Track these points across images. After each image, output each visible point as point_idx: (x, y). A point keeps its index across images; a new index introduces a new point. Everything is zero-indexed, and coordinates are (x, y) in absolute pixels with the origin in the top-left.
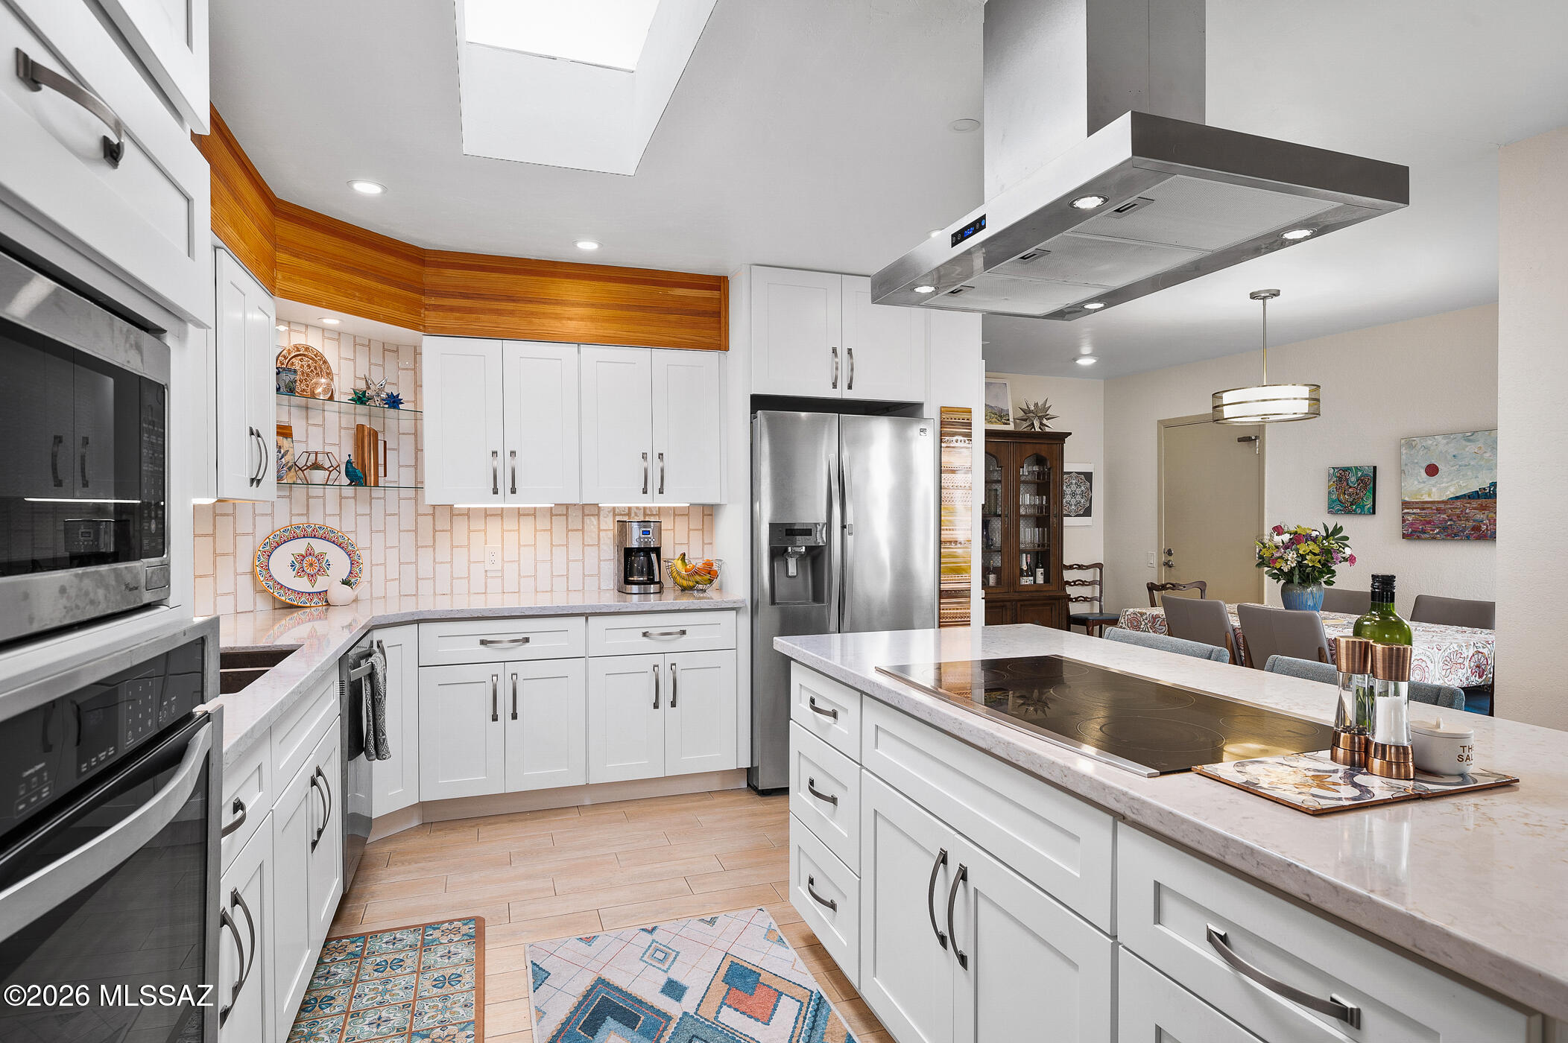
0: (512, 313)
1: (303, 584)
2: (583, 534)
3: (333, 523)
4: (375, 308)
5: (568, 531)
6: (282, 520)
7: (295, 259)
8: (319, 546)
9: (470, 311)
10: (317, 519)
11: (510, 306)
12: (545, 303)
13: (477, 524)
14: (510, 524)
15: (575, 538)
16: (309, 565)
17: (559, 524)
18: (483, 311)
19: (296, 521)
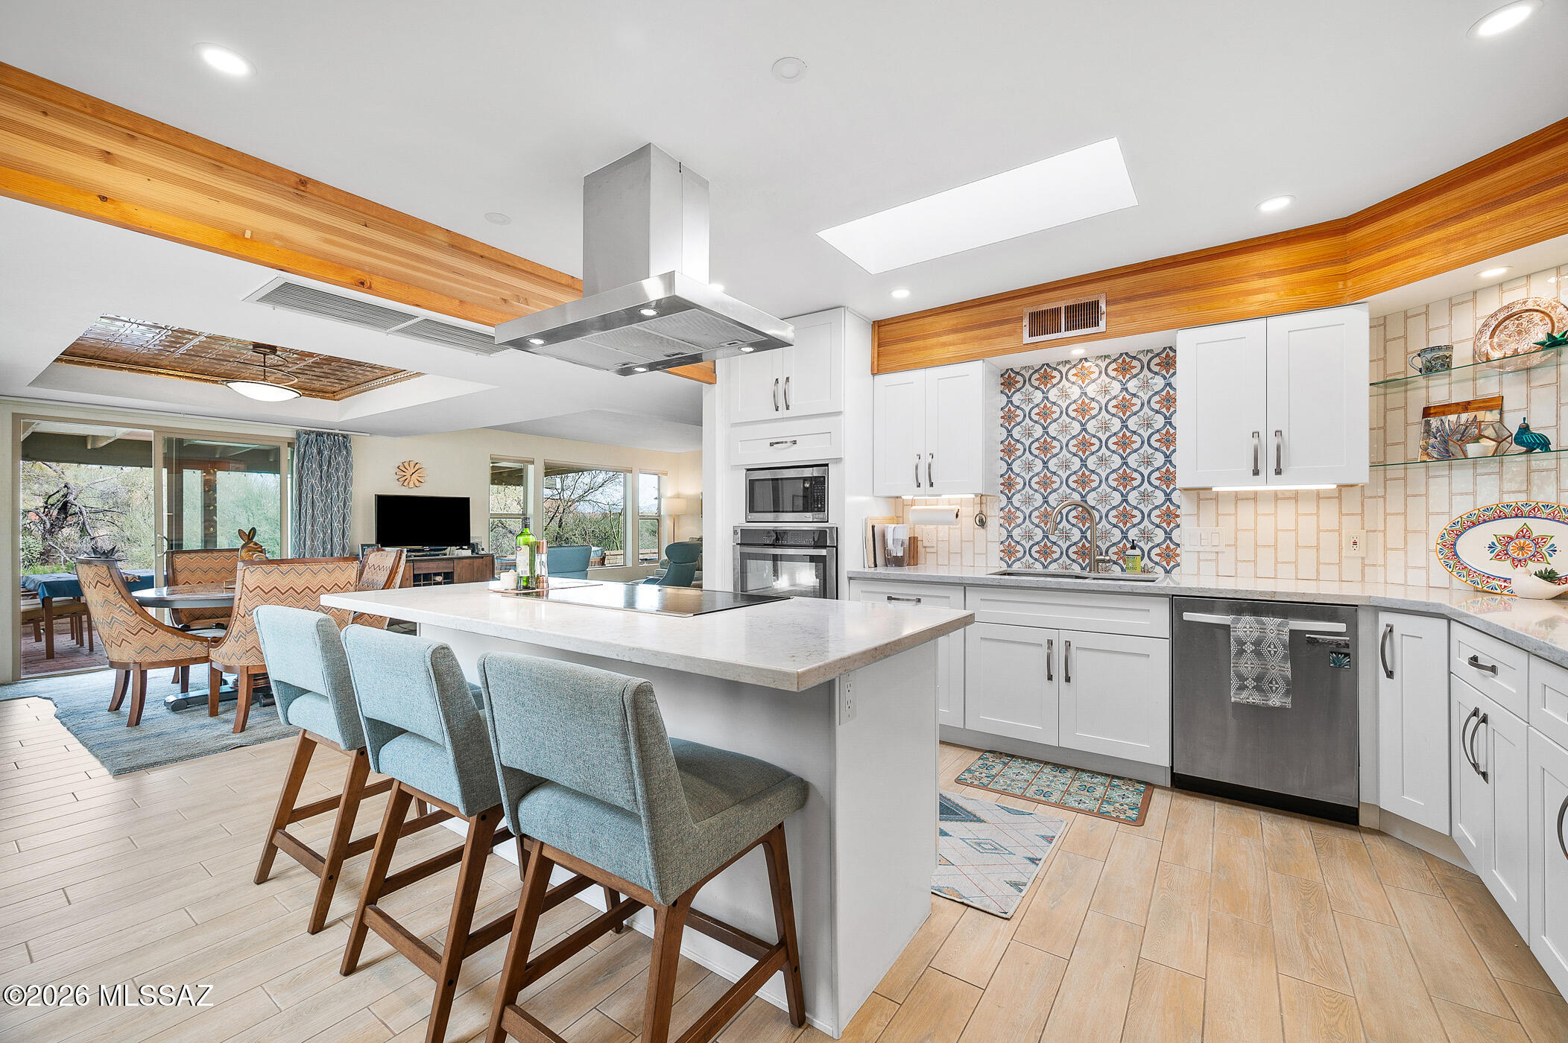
6: (1489, 499)
16: (1521, 549)
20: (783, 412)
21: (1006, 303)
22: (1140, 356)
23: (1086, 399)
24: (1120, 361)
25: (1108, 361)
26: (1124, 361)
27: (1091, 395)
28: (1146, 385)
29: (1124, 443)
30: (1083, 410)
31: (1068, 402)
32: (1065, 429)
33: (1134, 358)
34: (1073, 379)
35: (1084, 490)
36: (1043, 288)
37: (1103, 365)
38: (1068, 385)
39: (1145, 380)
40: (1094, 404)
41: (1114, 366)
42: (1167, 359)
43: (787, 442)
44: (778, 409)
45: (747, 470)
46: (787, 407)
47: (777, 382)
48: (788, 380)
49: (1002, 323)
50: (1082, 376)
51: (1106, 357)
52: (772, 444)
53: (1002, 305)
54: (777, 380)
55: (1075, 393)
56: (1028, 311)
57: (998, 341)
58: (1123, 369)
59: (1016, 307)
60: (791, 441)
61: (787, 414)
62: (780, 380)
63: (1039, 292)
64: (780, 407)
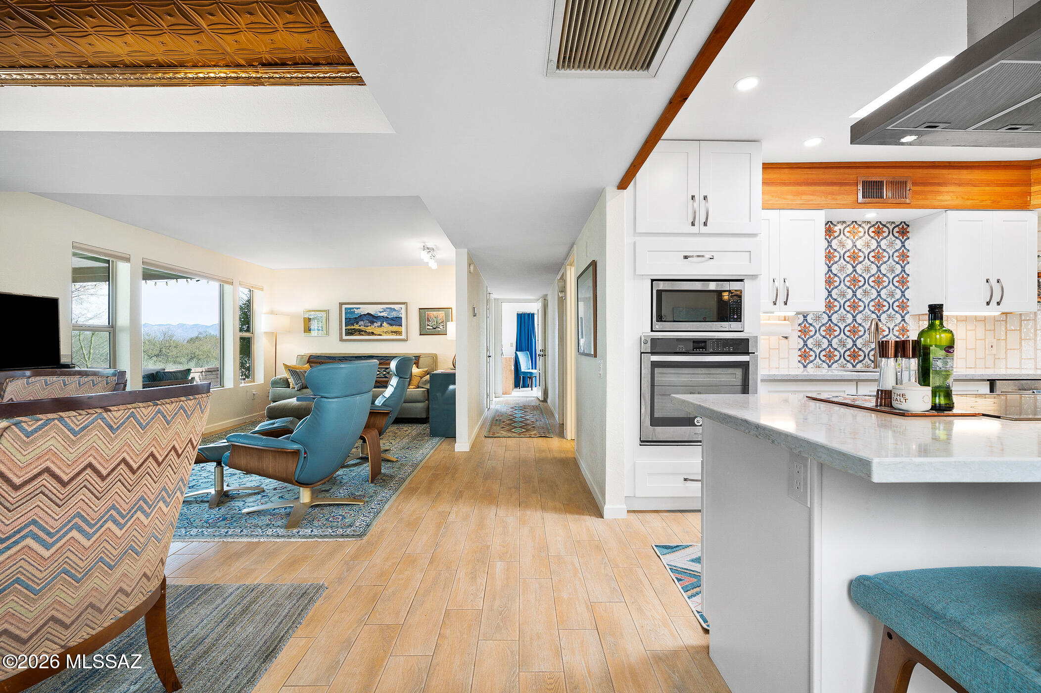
20: (699, 228)
21: (844, 170)
22: (888, 225)
23: (831, 250)
24: (876, 226)
25: (869, 225)
26: (879, 227)
27: (859, 247)
28: (891, 244)
29: (878, 282)
30: (854, 257)
31: (845, 250)
32: (842, 269)
33: (885, 226)
34: (848, 234)
35: (854, 312)
36: (872, 165)
37: (867, 228)
38: (844, 238)
39: (891, 241)
40: (860, 254)
41: (872, 229)
42: (903, 230)
43: (703, 256)
44: (693, 224)
45: (653, 280)
46: (705, 224)
47: (692, 199)
48: (705, 198)
49: (841, 184)
50: (853, 233)
51: (869, 222)
52: (686, 257)
53: (842, 171)
54: (693, 197)
55: (849, 244)
56: (861, 179)
57: (839, 197)
58: (878, 232)
59: (851, 175)
60: (708, 256)
61: (704, 230)
62: (697, 198)
63: (868, 167)
64: (696, 223)
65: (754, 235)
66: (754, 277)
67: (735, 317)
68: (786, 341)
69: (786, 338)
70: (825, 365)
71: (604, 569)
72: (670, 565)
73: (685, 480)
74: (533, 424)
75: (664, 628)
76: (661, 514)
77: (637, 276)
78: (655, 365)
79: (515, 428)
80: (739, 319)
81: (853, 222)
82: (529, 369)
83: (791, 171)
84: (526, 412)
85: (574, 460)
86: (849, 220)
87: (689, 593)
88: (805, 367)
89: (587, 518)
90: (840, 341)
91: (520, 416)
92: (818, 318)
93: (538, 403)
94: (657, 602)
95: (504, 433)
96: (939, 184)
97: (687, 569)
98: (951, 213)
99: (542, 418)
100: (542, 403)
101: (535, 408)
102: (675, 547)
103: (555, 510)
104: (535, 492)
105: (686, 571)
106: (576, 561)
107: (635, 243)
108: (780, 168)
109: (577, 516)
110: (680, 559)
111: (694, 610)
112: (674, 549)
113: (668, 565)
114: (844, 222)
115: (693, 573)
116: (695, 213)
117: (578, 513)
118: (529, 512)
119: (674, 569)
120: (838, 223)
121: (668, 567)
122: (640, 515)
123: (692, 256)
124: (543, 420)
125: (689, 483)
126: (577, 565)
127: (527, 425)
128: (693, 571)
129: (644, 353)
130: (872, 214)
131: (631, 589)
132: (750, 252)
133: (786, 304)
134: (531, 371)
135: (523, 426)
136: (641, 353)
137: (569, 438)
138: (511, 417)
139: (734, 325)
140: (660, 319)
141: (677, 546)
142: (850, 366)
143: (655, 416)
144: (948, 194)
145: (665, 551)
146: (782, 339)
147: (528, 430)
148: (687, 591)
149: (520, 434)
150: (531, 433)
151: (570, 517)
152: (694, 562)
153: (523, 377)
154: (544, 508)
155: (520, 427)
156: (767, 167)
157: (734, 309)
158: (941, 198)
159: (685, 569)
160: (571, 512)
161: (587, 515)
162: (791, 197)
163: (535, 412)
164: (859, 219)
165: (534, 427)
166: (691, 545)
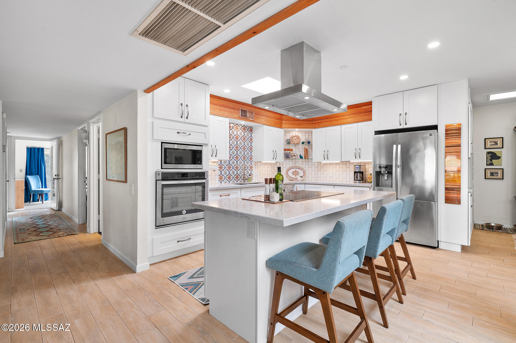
0: (327, 121)
1: (294, 177)
2: (350, 169)
3: (301, 166)
4: (301, 126)
5: (346, 167)
6: (291, 165)
7: (286, 122)
8: (297, 170)
9: (320, 123)
10: (297, 165)
11: (327, 120)
12: (334, 118)
13: (328, 166)
14: (334, 166)
15: (348, 169)
16: (296, 173)
17: (344, 166)
18: (322, 122)
19: (294, 165)
20: (184, 119)
23: (230, 134)
25: (241, 126)
26: (244, 127)
27: (238, 134)
29: (244, 148)
30: (237, 138)
31: (234, 135)
32: (233, 142)
33: (246, 127)
34: (235, 129)
35: (237, 160)
36: (243, 104)
37: (241, 127)
39: (248, 133)
40: (239, 137)
42: (251, 129)
43: (185, 133)
44: (182, 117)
45: (162, 143)
46: (187, 118)
47: (181, 105)
48: (187, 106)
49: (234, 109)
50: (237, 129)
51: (241, 125)
52: (178, 133)
53: (235, 104)
54: (182, 104)
55: (235, 133)
56: (240, 108)
57: (234, 114)
58: (244, 129)
59: (237, 106)
60: (188, 133)
61: (186, 121)
62: (183, 104)
63: (242, 104)
64: (183, 117)
65: (207, 126)
66: (206, 145)
67: (199, 162)
68: (214, 172)
69: (214, 171)
70: (228, 182)
71: (148, 298)
72: (180, 284)
73: (178, 241)
74: (57, 228)
75: (187, 312)
76: (166, 262)
77: (153, 139)
78: (164, 186)
79: (42, 233)
80: (201, 163)
81: (237, 124)
82: (39, 188)
83: (218, 99)
84: (45, 220)
85: (101, 245)
86: (236, 123)
87: (193, 293)
88: (221, 183)
89: (126, 276)
90: (233, 171)
91: (42, 223)
92: (225, 162)
93: (54, 212)
94: (180, 302)
95: (34, 238)
96: (262, 115)
97: (188, 283)
98: (265, 126)
99: (63, 222)
100: (57, 212)
101: (52, 216)
102: (179, 275)
103: (102, 277)
104: (82, 271)
105: (188, 284)
106: (129, 300)
107: (153, 123)
108: (214, 97)
109: (119, 277)
110: (183, 280)
111: (197, 299)
112: (179, 276)
113: (179, 284)
114: (234, 124)
115: (191, 284)
116: (183, 112)
117: (118, 275)
118: (83, 284)
119: (182, 285)
120: (232, 124)
121: (179, 285)
122: (156, 265)
123: (181, 133)
124: (64, 224)
125: (180, 243)
126: (131, 302)
127: (52, 229)
128: (191, 283)
129: (158, 180)
130: (243, 122)
131: (166, 302)
132: (205, 133)
133: (216, 156)
134: (41, 189)
135: (49, 230)
136: (156, 180)
137: (92, 232)
138: (34, 225)
139: (198, 166)
140: (165, 163)
141: (180, 274)
142: (235, 181)
143: (163, 212)
144: (263, 119)
145: (176, 278)
146: (213, 171)
147: (55, 232)
148: (191, 292)
149: (49, 236)
150: (59, 234)
151: (115, 278)
152: (190, 279)
153: (33, 194)
154: (93, 279)
155: (47, 231)
156: (212, 96)
157: (199, 159)
158: (262, 120)
159: (187, 283)
160: (114, 276)
161: (125, 274)
162: (218, 111)
163: (55, 219)
164: (239, 123)
165: (59, 229)
166: (186, 272)
